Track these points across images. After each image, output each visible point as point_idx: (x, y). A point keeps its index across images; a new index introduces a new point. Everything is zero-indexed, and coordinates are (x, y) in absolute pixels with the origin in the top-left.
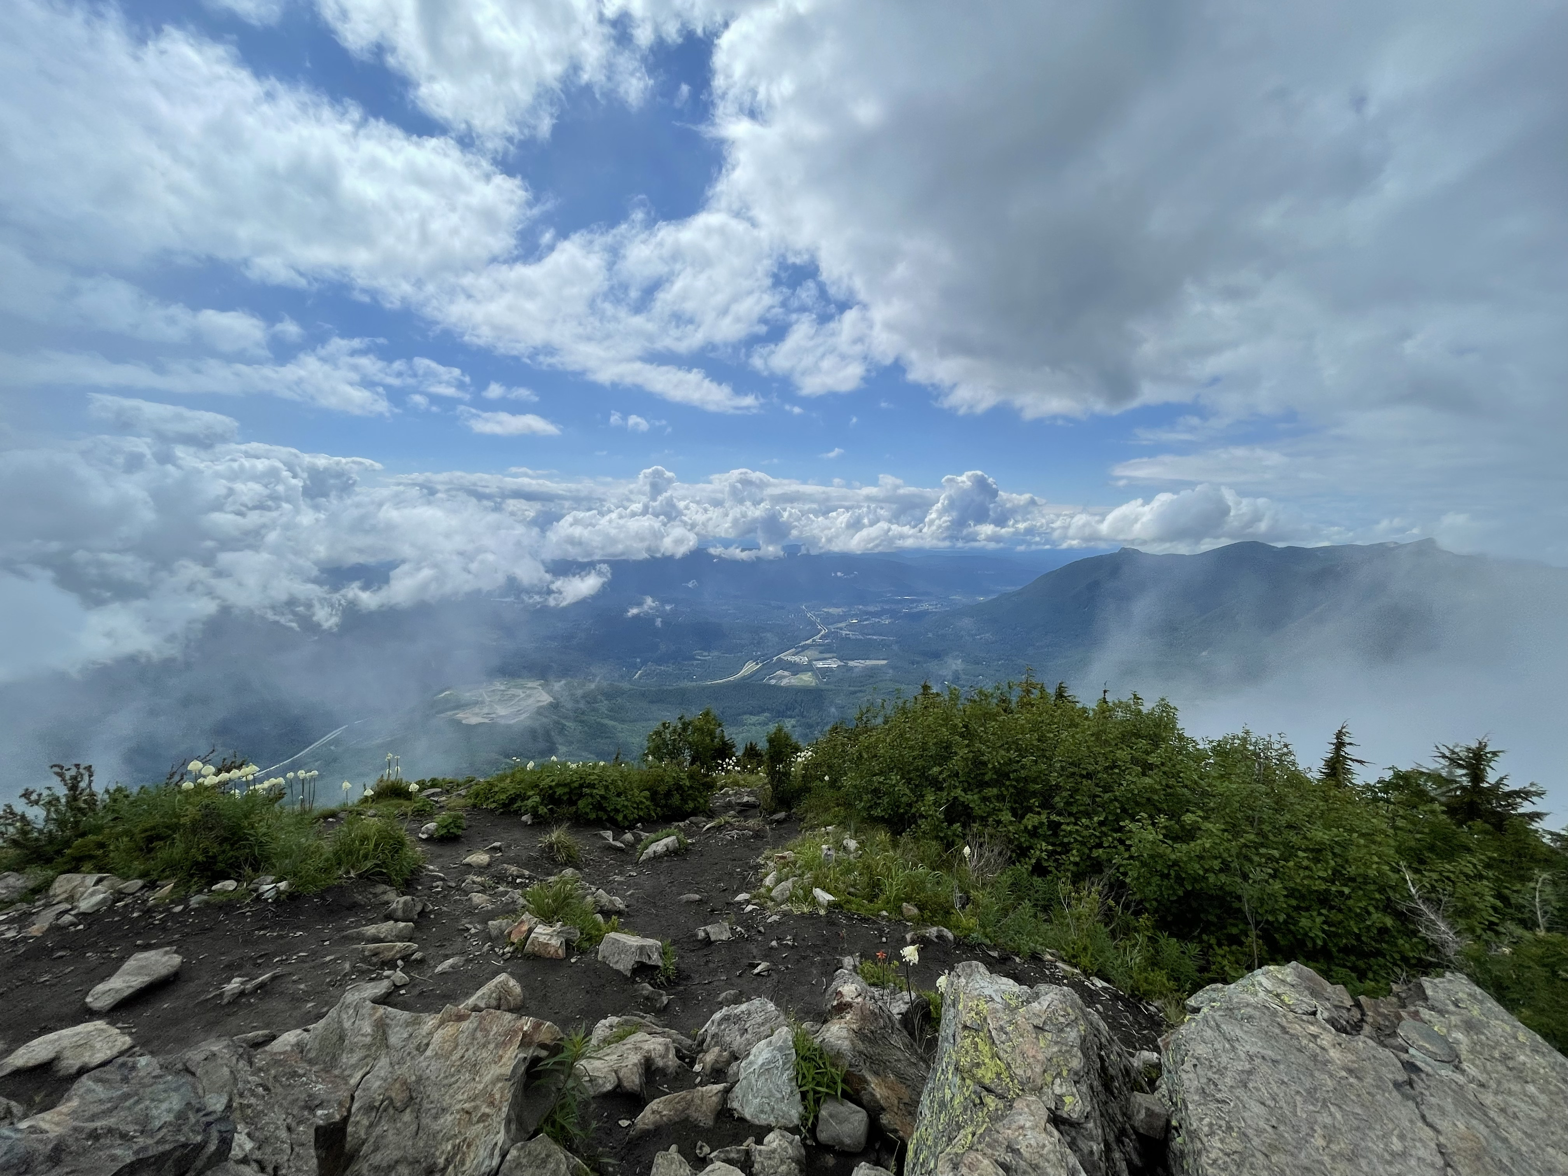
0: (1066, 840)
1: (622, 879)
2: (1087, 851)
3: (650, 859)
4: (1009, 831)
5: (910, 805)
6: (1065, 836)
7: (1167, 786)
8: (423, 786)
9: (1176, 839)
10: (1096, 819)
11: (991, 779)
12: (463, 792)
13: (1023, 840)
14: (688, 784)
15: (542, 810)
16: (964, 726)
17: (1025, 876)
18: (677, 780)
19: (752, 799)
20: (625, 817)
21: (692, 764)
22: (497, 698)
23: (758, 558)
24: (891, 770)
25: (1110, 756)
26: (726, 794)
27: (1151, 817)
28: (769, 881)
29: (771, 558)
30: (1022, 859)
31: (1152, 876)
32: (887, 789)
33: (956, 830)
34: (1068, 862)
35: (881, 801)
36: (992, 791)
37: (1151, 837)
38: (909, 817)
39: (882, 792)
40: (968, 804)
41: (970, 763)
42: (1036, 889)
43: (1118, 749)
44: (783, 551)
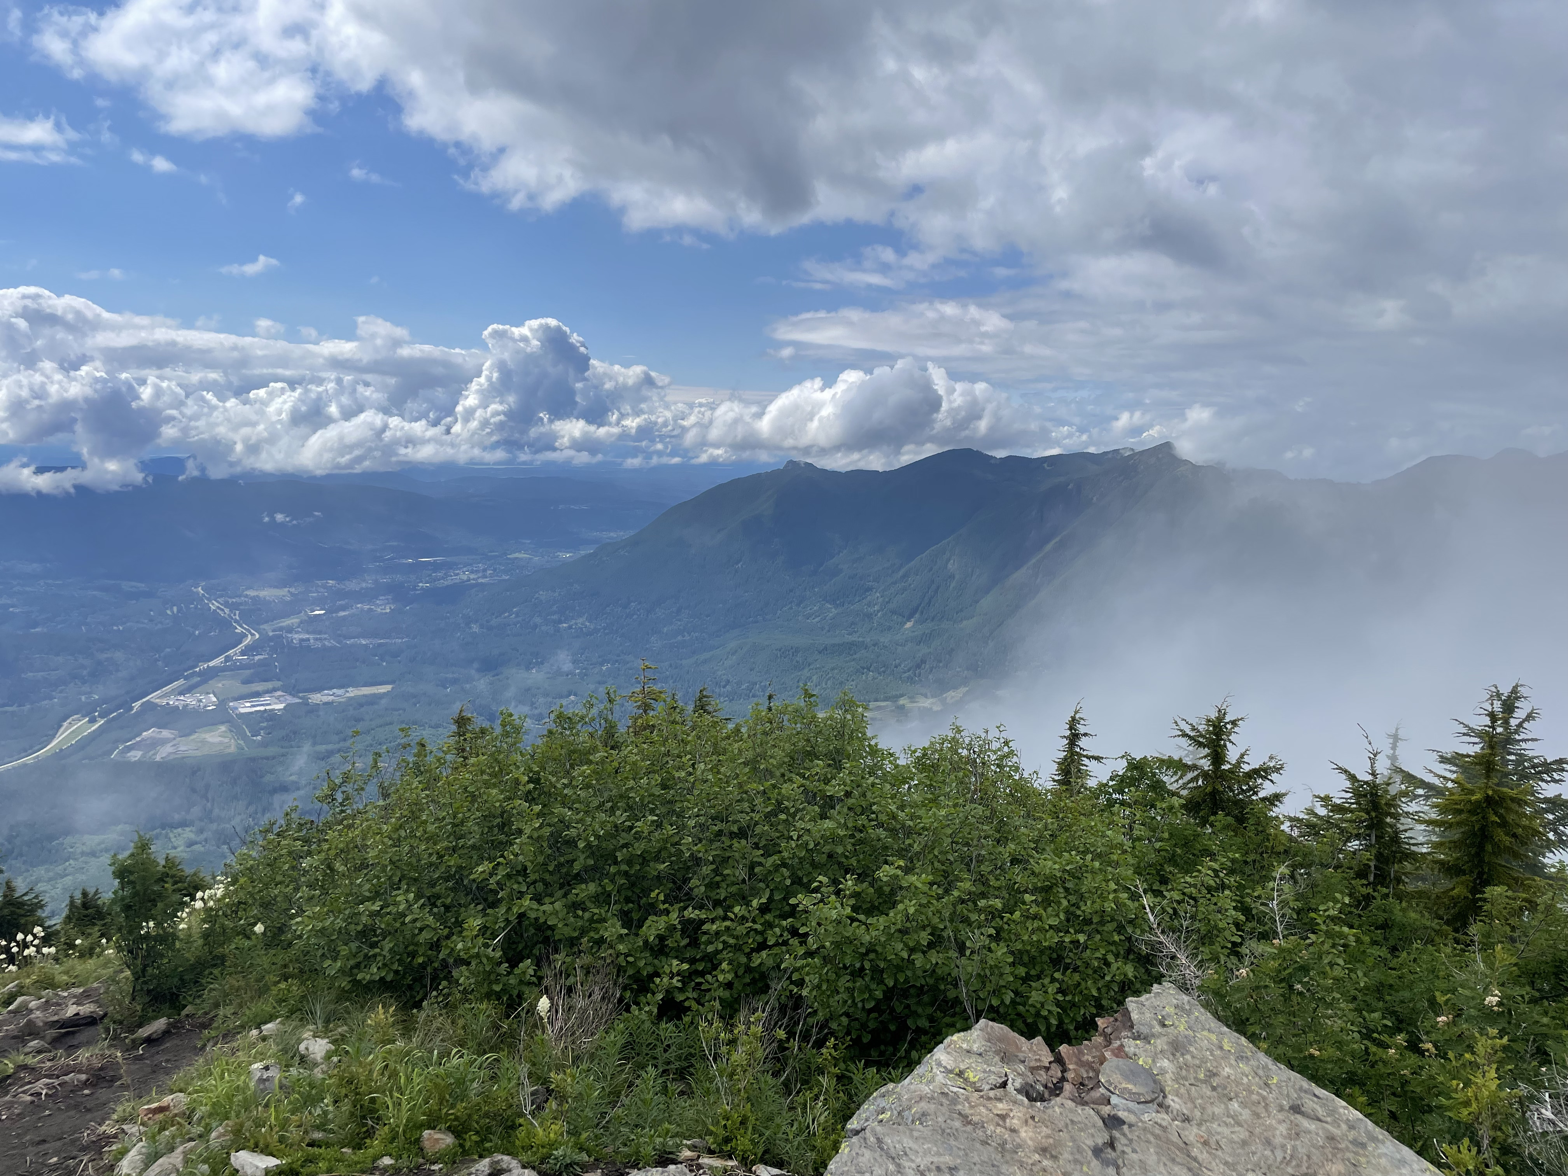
0: (710, 949)
2: (743, 960)
4: (618, 954)
5: (436, 946)
6: (709, 942)
7: (855, 828)
9: (872, 911)
10: (755, 903)
11: (586, 869)
13: (641, 963)
16: (532, 780)
17: (647, 1025)
23: (81, 489)
24: (395, 886)
25: (774, 795)
26: (24, 1010)
27: (835, 882)
29: (115, 487)
30: (642, 999)
31: (838, 976)
32: (388, 925)
33: (524, 973)
34: (716, 985)
35: (377, 950)
36: (586, 890)
37: (834, 914)
38: (435, 969)
39: (379, 931)
40: (545, 922)
41: (545, 845)
42: (666, 1043)
43: (785, 782)
44: (142, 471)
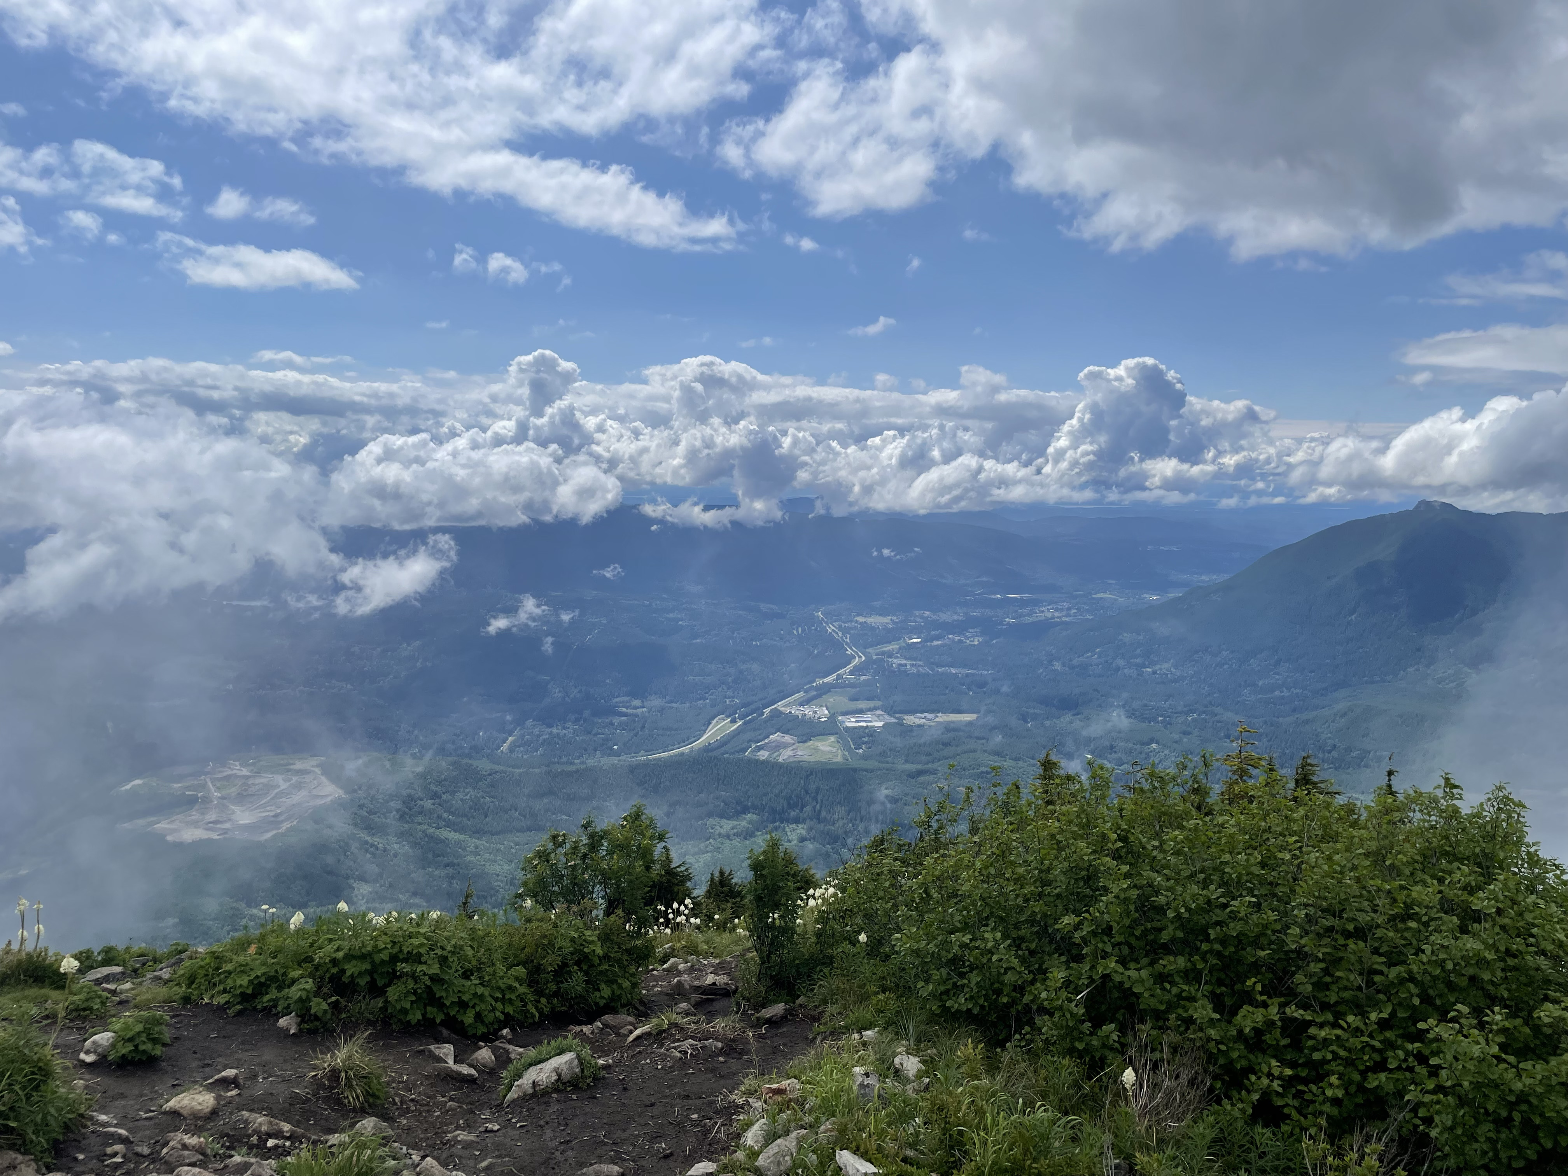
0: (1317, 1056)
1: (472, 1137)
2: (1357, 1077)
3: (525, 1098)
4: (1209, 1039)
5: (1020, 989)
6: (1315, 1049)
7: (1508, 952)
8: (87, 961)
9: (1524, 1052)
10: (1373, 1016)
11: (1173, 940)
12: (165, 974)
13: (1235, 1055)
14: (599, 951)
15: (319, 1006)
16: (1120, 839)
17: (1240, 1124)
18: (579, 944)
19: (721, 979)
20: (478, 1016)
21: (608, 913)
22: (233, 791)
23: (735, 524)
24: (984, 922)
25: (1401, 896)
26: (673, 971)
27: (1477, 1012)
28: (752, 1138)
29: (760, 523)
30: (1234, 1093)
31: (1478, 1123)
32: (976, 958)
33: (1108, 1037)
34: (1321, 1098)
35: (965, 981)
36: (1176, 963)
37: (1476, 1051)
38: (1018, 1012)
39: (967, 963)
40: (1131, 988)
41: (1132, 907)
42: (1261, 1150)
43: (1416, 883)
44: (782, 510)
